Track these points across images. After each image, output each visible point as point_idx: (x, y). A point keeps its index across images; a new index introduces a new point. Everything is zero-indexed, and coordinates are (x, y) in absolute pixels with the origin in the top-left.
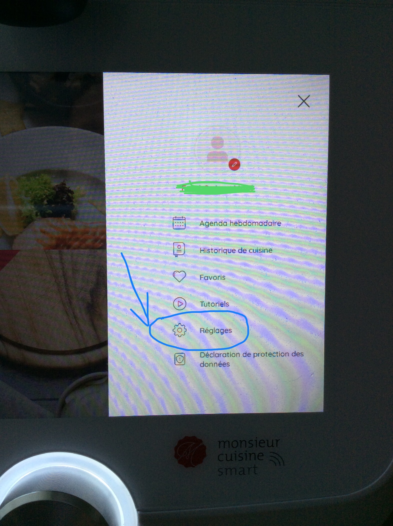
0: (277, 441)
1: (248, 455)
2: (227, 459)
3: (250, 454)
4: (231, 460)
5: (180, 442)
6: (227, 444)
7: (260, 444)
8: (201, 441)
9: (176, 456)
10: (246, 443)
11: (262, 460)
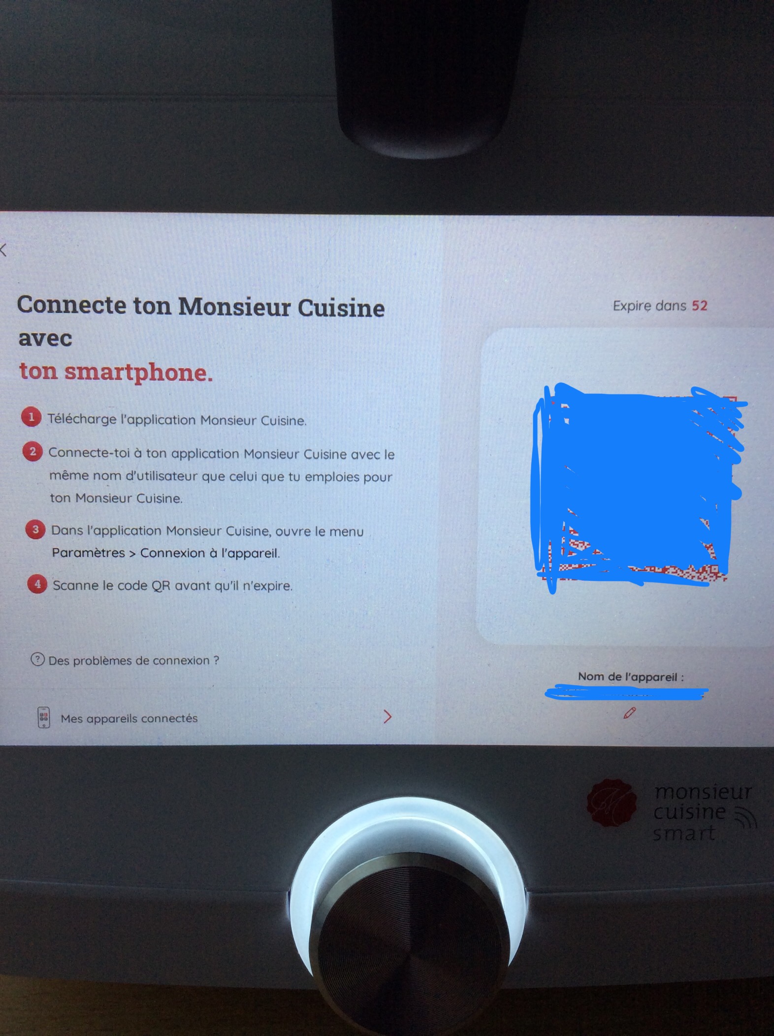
0: (748, 790)
1: (702, 811)
2: (668, 816)
3: (705, 810)
4: (675, 817)
5: (596, 788)
6: (669, 792)
7: (722, 794)
8: (629, 787)
9: (590, 809)
10: (699, 792)
11: (722, 818)
